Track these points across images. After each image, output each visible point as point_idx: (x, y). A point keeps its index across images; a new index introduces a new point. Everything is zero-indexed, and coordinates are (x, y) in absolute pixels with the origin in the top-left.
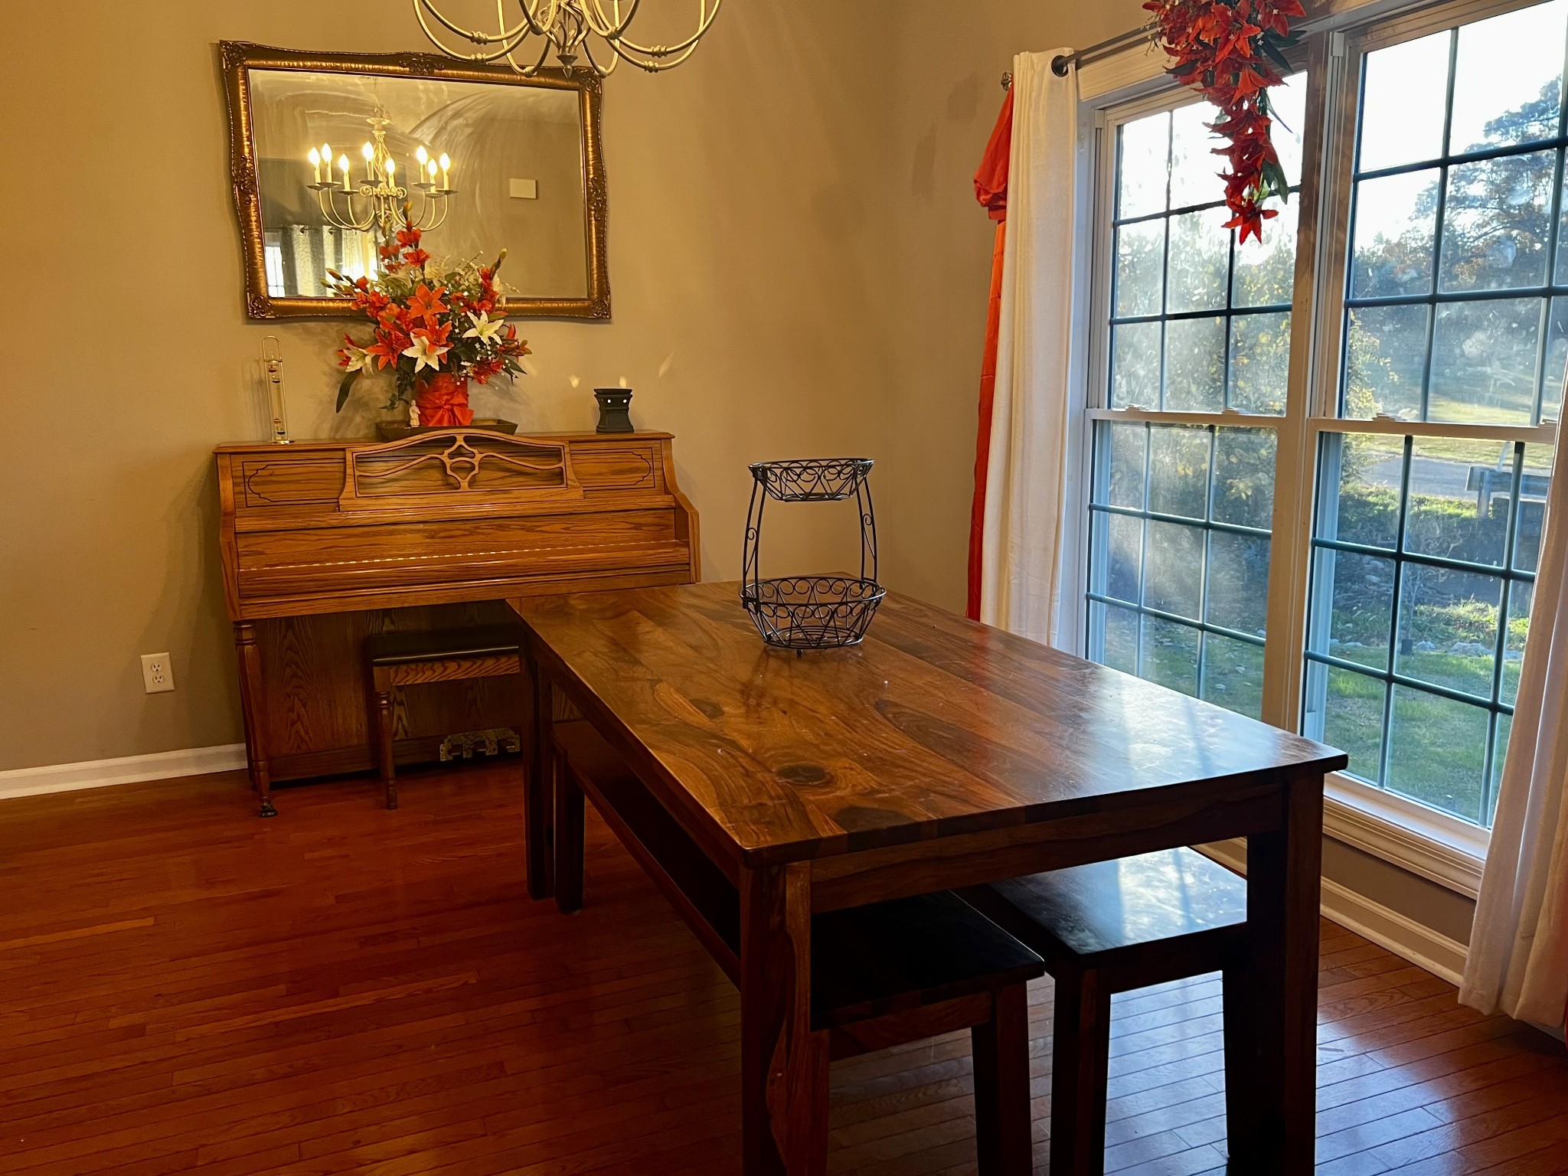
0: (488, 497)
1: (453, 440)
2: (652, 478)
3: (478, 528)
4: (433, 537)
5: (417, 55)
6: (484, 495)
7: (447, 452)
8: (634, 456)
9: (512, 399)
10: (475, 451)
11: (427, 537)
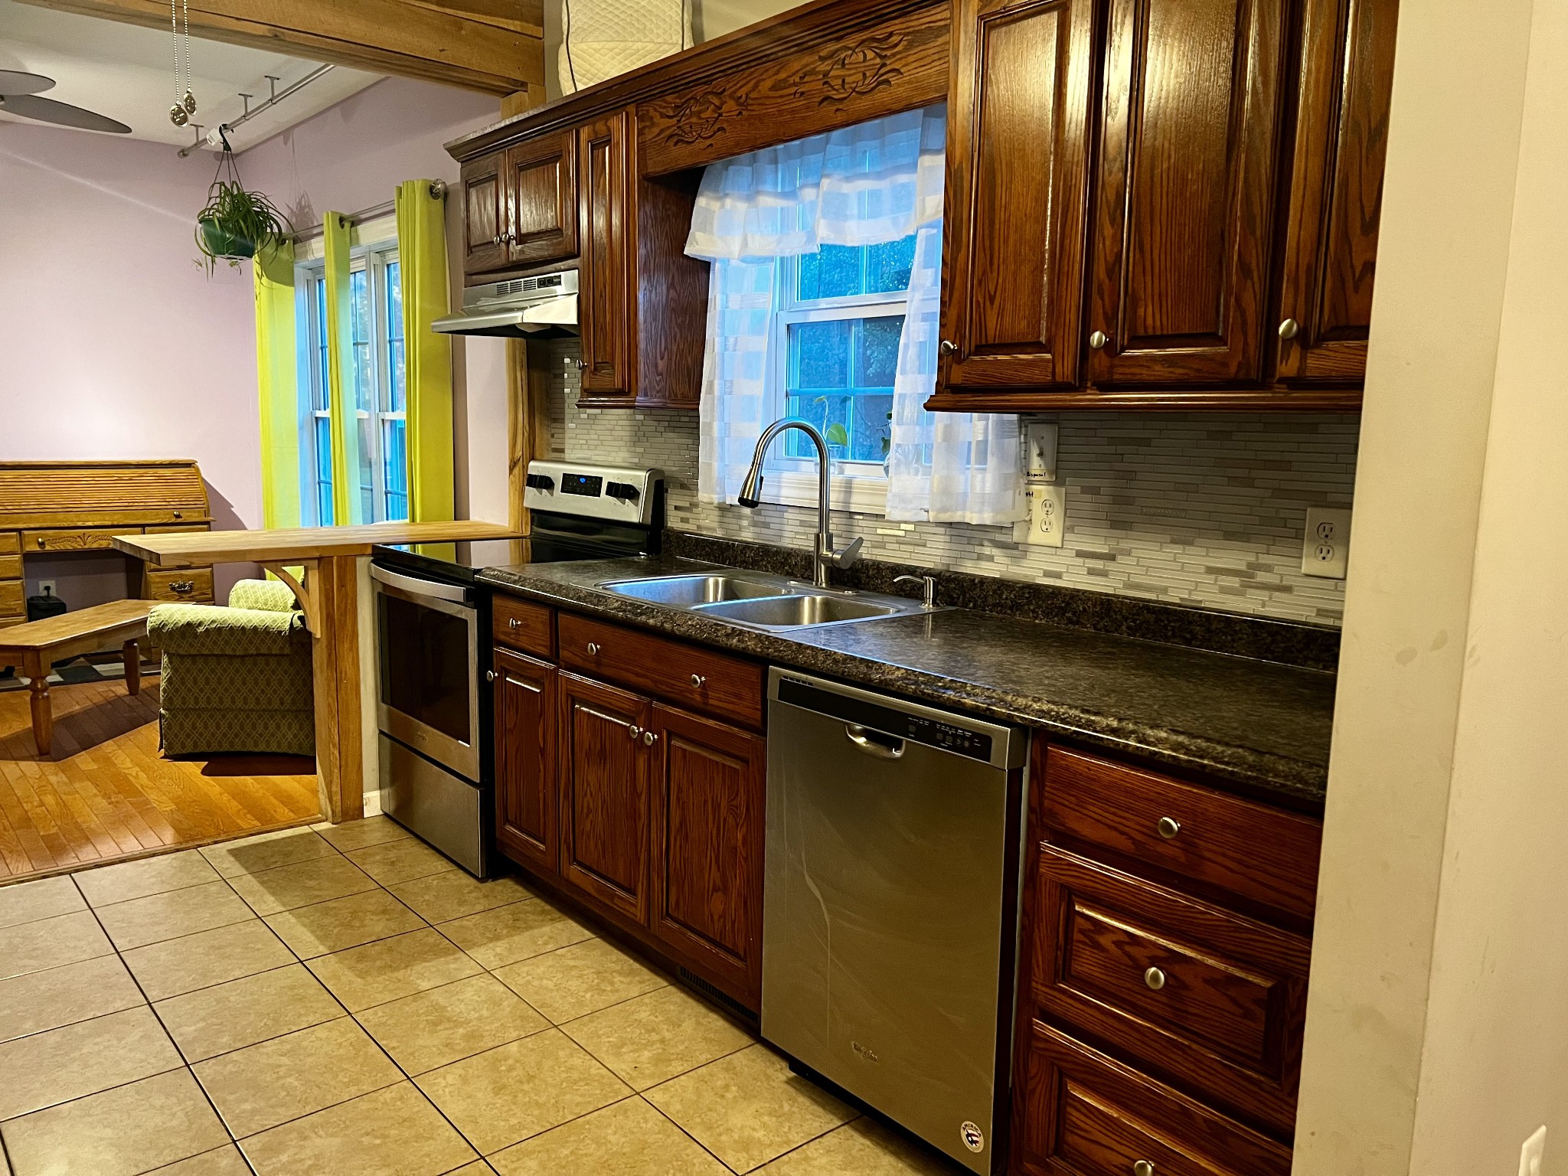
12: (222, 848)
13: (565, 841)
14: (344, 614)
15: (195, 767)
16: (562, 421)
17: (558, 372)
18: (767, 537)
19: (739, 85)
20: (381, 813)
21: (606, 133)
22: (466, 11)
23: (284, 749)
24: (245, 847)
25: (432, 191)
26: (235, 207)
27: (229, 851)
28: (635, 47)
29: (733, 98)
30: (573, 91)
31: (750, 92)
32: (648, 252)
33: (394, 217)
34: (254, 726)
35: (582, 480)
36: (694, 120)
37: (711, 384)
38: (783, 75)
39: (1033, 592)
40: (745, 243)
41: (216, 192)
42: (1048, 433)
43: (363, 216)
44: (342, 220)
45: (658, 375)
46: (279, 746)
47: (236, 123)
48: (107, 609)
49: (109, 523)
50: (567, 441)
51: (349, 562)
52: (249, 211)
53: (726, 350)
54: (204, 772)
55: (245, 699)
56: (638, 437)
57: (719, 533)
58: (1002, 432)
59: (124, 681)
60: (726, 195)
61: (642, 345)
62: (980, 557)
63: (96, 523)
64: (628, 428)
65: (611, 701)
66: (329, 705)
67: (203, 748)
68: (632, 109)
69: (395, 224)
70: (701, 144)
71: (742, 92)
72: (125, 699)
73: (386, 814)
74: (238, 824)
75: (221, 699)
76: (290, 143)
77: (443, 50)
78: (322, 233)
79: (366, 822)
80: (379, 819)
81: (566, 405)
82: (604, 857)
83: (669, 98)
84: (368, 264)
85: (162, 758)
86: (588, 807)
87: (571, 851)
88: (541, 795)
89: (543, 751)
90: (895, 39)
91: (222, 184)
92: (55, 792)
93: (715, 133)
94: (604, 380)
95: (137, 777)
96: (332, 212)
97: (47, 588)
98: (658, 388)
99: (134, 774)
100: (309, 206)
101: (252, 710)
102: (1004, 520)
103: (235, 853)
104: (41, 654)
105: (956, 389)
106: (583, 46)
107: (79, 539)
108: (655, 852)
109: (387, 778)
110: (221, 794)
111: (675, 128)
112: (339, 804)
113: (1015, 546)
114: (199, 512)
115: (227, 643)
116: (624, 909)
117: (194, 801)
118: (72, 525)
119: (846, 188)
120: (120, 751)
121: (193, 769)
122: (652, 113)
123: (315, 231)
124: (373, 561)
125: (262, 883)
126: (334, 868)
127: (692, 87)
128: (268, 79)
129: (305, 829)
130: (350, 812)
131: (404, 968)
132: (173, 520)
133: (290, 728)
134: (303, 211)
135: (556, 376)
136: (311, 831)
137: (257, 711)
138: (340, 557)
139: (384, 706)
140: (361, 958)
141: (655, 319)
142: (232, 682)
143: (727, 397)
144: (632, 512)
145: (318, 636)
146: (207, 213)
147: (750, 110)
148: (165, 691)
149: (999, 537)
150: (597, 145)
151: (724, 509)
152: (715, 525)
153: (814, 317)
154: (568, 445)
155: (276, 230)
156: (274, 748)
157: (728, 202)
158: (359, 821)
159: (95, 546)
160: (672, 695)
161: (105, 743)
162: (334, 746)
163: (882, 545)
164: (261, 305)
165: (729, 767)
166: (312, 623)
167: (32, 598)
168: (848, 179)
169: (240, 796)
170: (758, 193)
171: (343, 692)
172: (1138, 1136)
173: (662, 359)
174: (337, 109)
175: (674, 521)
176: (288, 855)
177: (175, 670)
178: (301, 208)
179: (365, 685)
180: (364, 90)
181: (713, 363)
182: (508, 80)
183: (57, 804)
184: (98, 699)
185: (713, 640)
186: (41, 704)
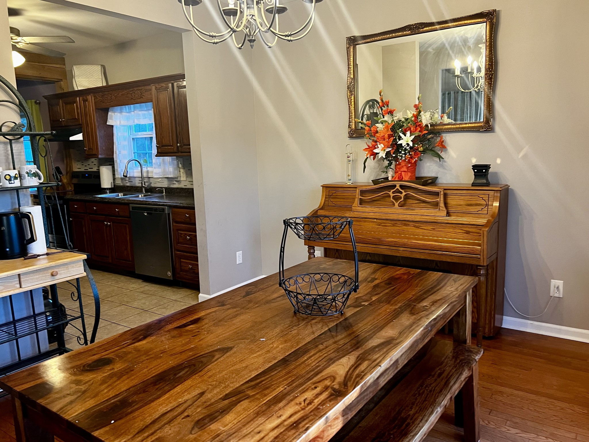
0: (405, 211)
1: (395, 186)
2: (487, 209)
3: (396, 224)
4: (379, 225)
5: (412, 25)
6: (404, 210)
7: (392, 191)
8: (479, 198)
9: (444, 168)
10: (403, 191)
11: (377, 225)
18: (132, 184)
19: (115, 93)
21: (86, 99)
25: (36, 103)
28: (91, 80)
30: (77, 89)
32: (98, 124)
36: (106, 98)
37: (116, 152)
38: (123, 93)
39: (182, 189)
40: (120, 122)
42: (181, 159)
45: (103, 151)
57: (122, 184)
58: (173, 160)
60: (115, 112)
61: (99, 144)
62: (174, 184)
64: (97, 162)
65: (99, 219)
70: (108, 104)
71: (115, 95)
83: (100, 93)
90: (143, 90)
93: (111, 102)
94: (91, 152)
98: (103, 153)
102: (176, 176)
105: (160, 153)
106: (78, 79)
113: (179, 181)
116: (107, 261)
119: (140, 112)
122: (96, 96)
127: (105, 92)
143: (119, 155)
147: (118, 98)
149: (176, 180)
151: (122, 179)
153: (138, 137)
157: (116, 114)
160: (112, 215)
163: (155, 183)
165: (125, 226)
168: (140, 111)
170: (122, 112)
172: (188, 262)
173: (104, 147)
181: (116, 148)
182: (57, 79)
185: (119, 202)
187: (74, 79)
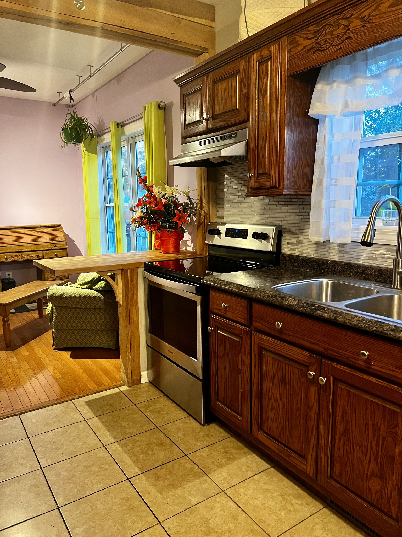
12: (83, 400)
13: (255, 419)
14: (133, 294)
15: (67, 354)
16: (223, 204)
17: (221, 182)
19: (363, 10)
20: (148, 381)
21: (269, 55)
22: (182, 15)
23: (102, 346)
24: (92, 400)
25: (159, 107)
26: (76, 123)
27: (86, 402)
28: (280, 11)
29: (359, 19)
30: (247, 37)
31: (372, 12)
32: (291, 115)
33: (142, 120)
34: (90, 337)
35: (237, 231)
36: (328, 37)
40: (345, 106)
41: (68, 117)
43: (126, 123)
44: (118, 125)
45: (293, 178)
46: (100, 345)
47: (75, 88)
48: (31, 285)
49: (30, 250)
50: (225, 213)
51: (135, 271)
52: (81, 124)
53: (332, 162)
54: (71, 356)
55: (86, 325)
56: (265, 210)
59: (37, 312)
60: (334, 81)
61: (287, 163)
63: (26, 250)
64: (260, 206)
65: (290, 354)
66: (126, 335)
67: (69, 346)
68: (285, 39)
69: (143, 123)
71: (366, 13)
72: (38, 320)
73: (150, 381)
74: (88, 386)
75: (77, 325)
76: (95, 97)
77: (173, 33)
78: (110, 131)
79: (142, 386)
80: (147, 384)
81: (225, 197)
82: (283, 434)
83: (311, 28)
84: (128, 142)
85: (54, 349)
86: (272, 406)
87: (259, 425)
88: (240, 393)
89: (241, 371)
91: (71, 114)
92: (13, 367)
93: (343, 41)
94: (264, 182)
95: (44, 359)
96: (114, 121)
97: (9, 275)
98: (293, 184)
99: (43, 358)
100: (103, 122)
101: (89, 330)
103: (89, 403)
104: (6, 307)
106: (254, 13)
107: (20, 256)
108: (322, 441)
109: (150, 366)
110: (79, 369)
111: (314, 44)
112: (131, 378)
114: (63, 244)
115: (78, 302)
116: (297, 464)
117: (68, 373)
118: (17, 251)
120: (37, 346)
121: (66, 355)
122: (298, 38)
123: (106, 131)
124: (145, 270)
125: (103, 423)
126: (133, 414)
127: (328, 18)
128: (89, 67)
129: (116, 390)
130: (136, 381)
131: (180, 487)
132: (54, 248)
133: (104, 337)
134: (101, 124)
135: (219, 184)
136: (119, 391)
137: (91, 330)
138: (131, 269)
139: (149, 334)
140: (158, 478)
141: (293, 149)
142: (81, 318)
143: (332, 187)
144: (267, 246)
145: (122, 304)
146: (65, 126)
147: (372, 23)
148: (54, 322)
150: (262, 62)
152: (313, 252)
153: (378, 144)
154: (226, 214)
155: (91, 132)
156: (98, 345)
157: (335, 85)
158: (139, 386)
159: (26, 259)
160: (340, 358)
161: (31, 342)
162: (129, 352)
164: (85, 163)
165: (389, 408)
166: (119, 298)
167: (3, 279)
169: (87, 370)
170: (356, 77)
171: (132, 328)
173: (295, 169)
174: (115, 80)
175: (286, 250)
176: (111, 405)
177: (58, 314)
178: (100, 123)
179: (141, 325)
180: (126, 70)
182: (200, 47)
183: (13, 373)
184: (28, 320)
185: (382, 332)
186: (7, 327)
187: (243, 15)
